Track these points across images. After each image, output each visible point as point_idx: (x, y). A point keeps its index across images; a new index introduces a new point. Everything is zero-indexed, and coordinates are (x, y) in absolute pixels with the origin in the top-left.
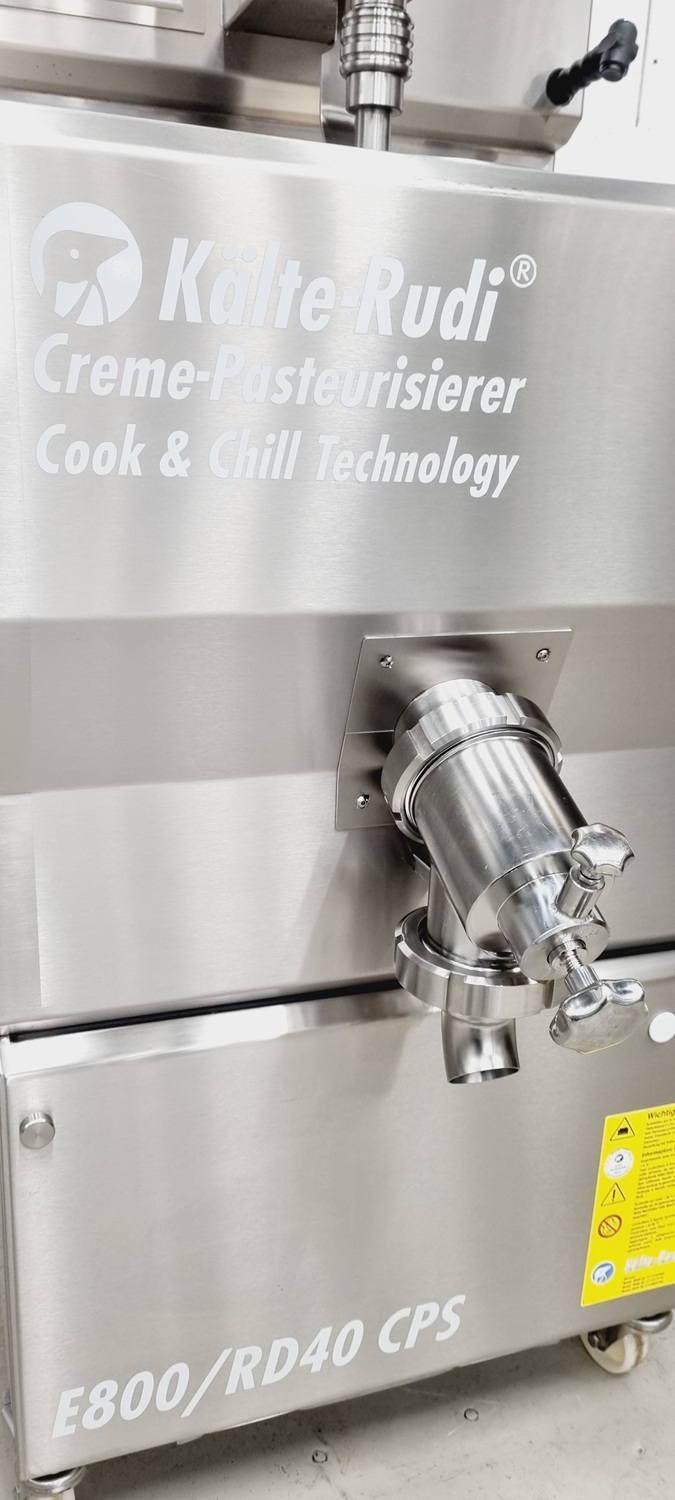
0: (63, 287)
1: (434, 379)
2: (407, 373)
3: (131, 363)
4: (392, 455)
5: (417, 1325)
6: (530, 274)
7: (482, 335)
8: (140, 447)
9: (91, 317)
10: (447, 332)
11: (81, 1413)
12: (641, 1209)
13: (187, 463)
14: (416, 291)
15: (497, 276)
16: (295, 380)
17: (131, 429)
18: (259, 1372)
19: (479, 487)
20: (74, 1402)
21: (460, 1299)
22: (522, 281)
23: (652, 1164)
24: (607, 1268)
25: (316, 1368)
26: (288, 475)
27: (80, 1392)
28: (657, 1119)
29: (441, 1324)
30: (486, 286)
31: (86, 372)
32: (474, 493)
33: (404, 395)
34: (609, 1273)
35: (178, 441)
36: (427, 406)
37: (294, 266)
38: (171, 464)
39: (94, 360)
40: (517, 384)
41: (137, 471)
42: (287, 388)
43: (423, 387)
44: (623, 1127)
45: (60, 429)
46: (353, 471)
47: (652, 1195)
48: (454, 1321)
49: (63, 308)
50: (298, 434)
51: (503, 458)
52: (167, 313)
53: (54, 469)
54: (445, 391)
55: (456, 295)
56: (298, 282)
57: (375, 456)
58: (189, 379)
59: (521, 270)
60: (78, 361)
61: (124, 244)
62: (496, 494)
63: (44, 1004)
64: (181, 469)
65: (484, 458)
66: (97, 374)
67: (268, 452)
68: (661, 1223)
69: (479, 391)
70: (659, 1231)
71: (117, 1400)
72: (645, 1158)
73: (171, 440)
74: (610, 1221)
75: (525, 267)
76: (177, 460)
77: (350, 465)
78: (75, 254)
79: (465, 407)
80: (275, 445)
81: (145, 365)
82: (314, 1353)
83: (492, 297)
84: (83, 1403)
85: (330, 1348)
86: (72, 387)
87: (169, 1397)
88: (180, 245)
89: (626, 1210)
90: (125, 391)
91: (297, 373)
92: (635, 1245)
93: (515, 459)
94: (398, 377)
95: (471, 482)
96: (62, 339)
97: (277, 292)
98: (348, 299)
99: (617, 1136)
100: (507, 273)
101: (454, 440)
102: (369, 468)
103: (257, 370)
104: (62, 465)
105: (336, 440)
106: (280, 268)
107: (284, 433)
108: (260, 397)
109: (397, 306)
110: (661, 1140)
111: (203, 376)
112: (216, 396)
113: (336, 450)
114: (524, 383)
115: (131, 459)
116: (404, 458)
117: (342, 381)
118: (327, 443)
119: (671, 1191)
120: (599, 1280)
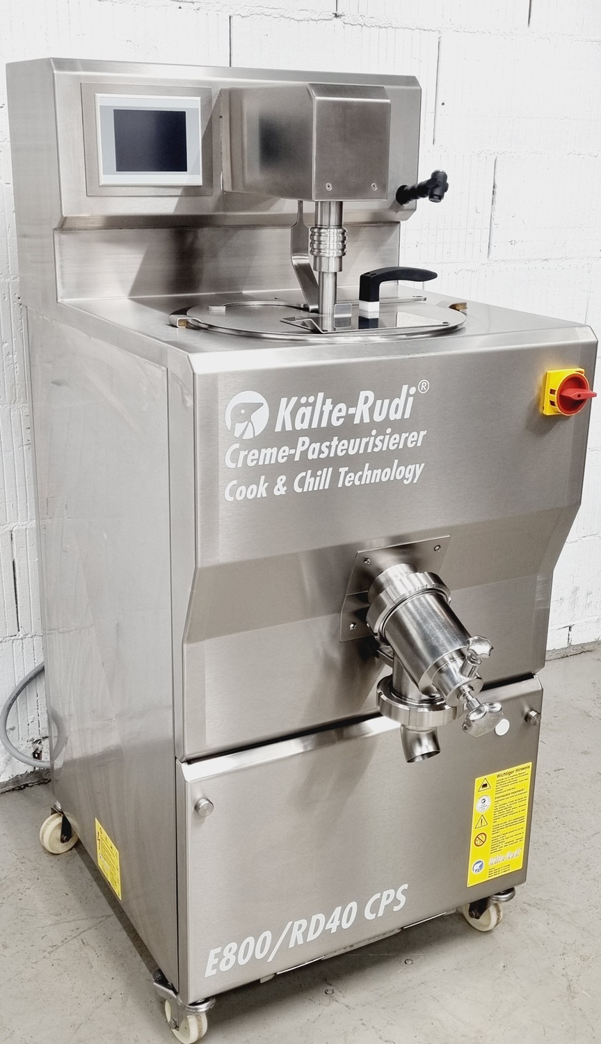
0: (238, 425)
1: (387, 437)
2: (376, 437)
3: (263, 451)
4: (370, 473)
5: (384, 903)
6: (426, 387)
7: (407, 416)
8: (266, 484)
9: (249, 435)
10: (392, 417)
11: (219, 962)
12: (497, 828)
13: (285, 488)
14: (379, 402)
15: (413, 391)
16: (329, 447)
17: (263, 478)
18: (305, 934)
19: (407, 479)
20: (216, 956)
21: (405, 886)
22: (423, 391)
23: (500, 803)
24: (481, 863)
25: (334, 931)
26: (326, 487)
27: (218, 950)
28: (502, 778)
29: (396, 902)
30: (408, 395)
31: (246, 457)
32: (406, 482)
33: (375, 445)
34: (481, 866)
35: (281, 480)
36: (384, 449)
37: (329, 401)
38: (279, 490)
39: (249, 452)
40: (423, 433)
41: (265, 495)
42: (326, 451)
43: (382, 441)
44: (484, 783)
45: (235, 482)
46: (353, 481)
47: (501, 821)
48: (402, 899)
49: (237, 434)
50: (331, 469)
51: (418, 465)
52: (278, 428)
53: (231, 499)
54: (392, 441)
55: (396, 401)
56: (331, 407)
57: (363, 473)
58: (286, 454)
59: (423, 386)
60: (243, 454)
61: (263, 404)
62: (415, 482)
63: (208, 743)
64: (283, 491)
65: (410, 467)
66: (250, 457)
67: (318, 479)
68: (507, 836)
69: (407, 438)
70: (506, 841)
71: (236, 954)
72: (497, 800)
73: (279, 479)
74: (480, 837)
76: (281, 487)
77: (352, 479)
78: (243, 412)
79: (401, 447)
80: (321, 476)
81: (269, 451)
82: (332, 922)
83: (411, 400)
84: (220, 956)
85: (340, 919)
86: (240, 465)
87: (262, 951)
88: (284, 401)
89: (488, 830)
90: (261, 463)
91: (330, 444)
92: (494, 849)
93: (423, 465)
94: (372, 438)
95: (404, 478)
96: (237, 446)
97: (322, 412)
98: (352, 411)
99: (481, 789)
100: (417, 389)
101: (396, 461)
102: (360, 479)
103: (313, 445)
104: (235, 497)
105: (346, 469)
106: (324, 403)
107: (325, 470)
108: (315, 456)
109: (371, 410)
110: (505, 789)
111: (292, 451)
112: (297, 458)
113: (346, 473)
114: (426, 432)
115: (262, 489)
116: (375, 472)
117: (349, 444)
118: (344, 471)
119: (511, 818)
120: (476, 871)
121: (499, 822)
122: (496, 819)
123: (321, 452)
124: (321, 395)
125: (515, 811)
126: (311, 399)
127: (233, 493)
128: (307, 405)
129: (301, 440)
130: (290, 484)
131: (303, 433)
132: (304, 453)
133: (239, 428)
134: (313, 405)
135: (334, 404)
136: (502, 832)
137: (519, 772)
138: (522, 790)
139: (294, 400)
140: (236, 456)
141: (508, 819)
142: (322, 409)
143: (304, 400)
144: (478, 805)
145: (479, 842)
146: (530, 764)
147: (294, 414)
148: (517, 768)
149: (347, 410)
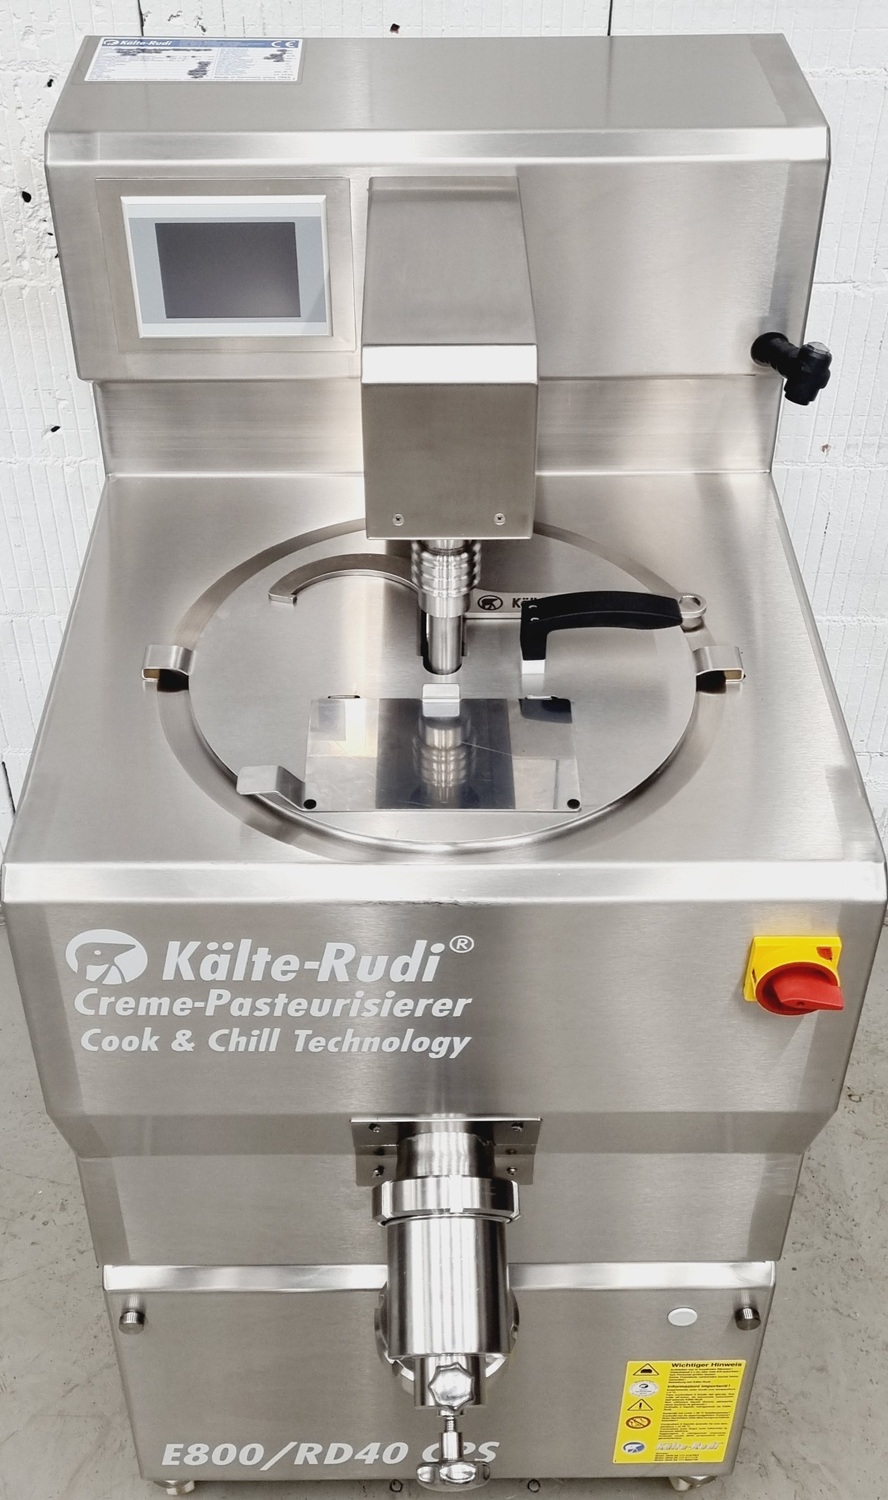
0: (90, 968)
1: (388, 1001)
2: (364, 999)
3: (144, 999)
4: (357, 1040)
6: (468, 945)
7: (427, 978)
8: (156, 1038)
10: (396, 978)
11: (183, 1456)
12: (669, 1417)
13: (193, 1044)
14: (366, 960)
15: (438, 948)
16: (272, 1006)
17: (148, 1029)
18: (321, 1456)
19: (436, 1053)
20: (177, 1450)
21: (495, 1444)
23: (678, 1392)
24: (638, 1445)
26: (272, 1048)
27: (181, 1446)
28: (683, 1368)
30: (428, 953)
31: (112, 1004)
32: (432, 1055)
33: (362, 1008)
34: (639, 1448)
35: (184, 1034)
36: (384, 1015)
37: (263, 951)
38: (180, 1045)
39: (117, 999)
40: (462, 1003)
41: (155, 1048)
42: (265, 1008)
43: (380, 1006)
44: (645, 1368)
45: (97, 1031)
46: (326, 1046)
47: (679, 1410)
48: (490, 1455)
49: (92, 978)
50: (277, 1031)
51: (457, 1039)
52: (168, 976)
53: (94, 1048)
54: (399, 1007)
55: (402, 959)
56: (268, 958)
57: (343, 1040)
58: (189, 1006)
59: (459, 944)
60: (106, 1000)
61: (134, 946)
62: (453, 1056)
64: (189, 1047)
65: (439, 1040)
66: (120, 1005)
67: (254, 1039)
68: (692, 1426)
69: (429, 1006)
70: (690, 1431)
71: (208, 1455)
72: (671, 1388)
73: (179, 1034)
74: (637, 1420)
75: (463, 942)
76: (185, 1043)
77: (322, 1044)
78: (98, 953)
79: (418, 1014)
80: (259, 1037)
81: (155, 1001)
83: (434, 959)
84: (185, 1452)
86: (103, 1012)
87: (249, 1459)
88: (174, 945)
89: (653, 1415)
90: (142, 1013)
91: (272, 1002)
92: (665, 1436)
93: (467, 1039)
94: (357, 1001)
95: (429, 1050)
96: (95, 991)
97: (250, 965)
98: (310, 965)
99: (639, 1373)
100: (447, 946)
101: (410, 1032)
102: (338, 1044)
103: (239, 1000)
104: (100, 1047)
105: (310, 1032)
106: (253, 952)
107: (267, 1031)
108: (246, 1012)
109: (351, 967)
110: (689, 1380)
111: (201, 1004)
112: (210, 1012)
113: (308, 1039)
114: (470, 1001)
115: (150, 1042)
116: (368, 1040)
117: (310, 1004)
118: (302, 1034)
119: (701, 1410)
120: (629, 1451)
121: (673, 1410)
122: (668, 1406)
123: (255, 1009)
124: (246, 944)
125: (708, 1404)
126: (228, 946)
127: (96, 1039)
128: (219, 951)
129: (214, 993)
130: (200, 1039)
131: (215, 984)
132: (223, 1009)
133: (94, 972)
134: (234, 954)
135: (275, 954)
136: (680, 1421)
137: (717, 1367)
138: (726, 1386)
139: (193, 945)
140: (93, 1002)
141: (694, 1410)
142: (250, 958)
143: (213, 946)
144: (632, 1389)
145: (634, 1424)
146: (743, 1362)
147: (196, 961)
148: (714, 1362)
149: (302, 964)
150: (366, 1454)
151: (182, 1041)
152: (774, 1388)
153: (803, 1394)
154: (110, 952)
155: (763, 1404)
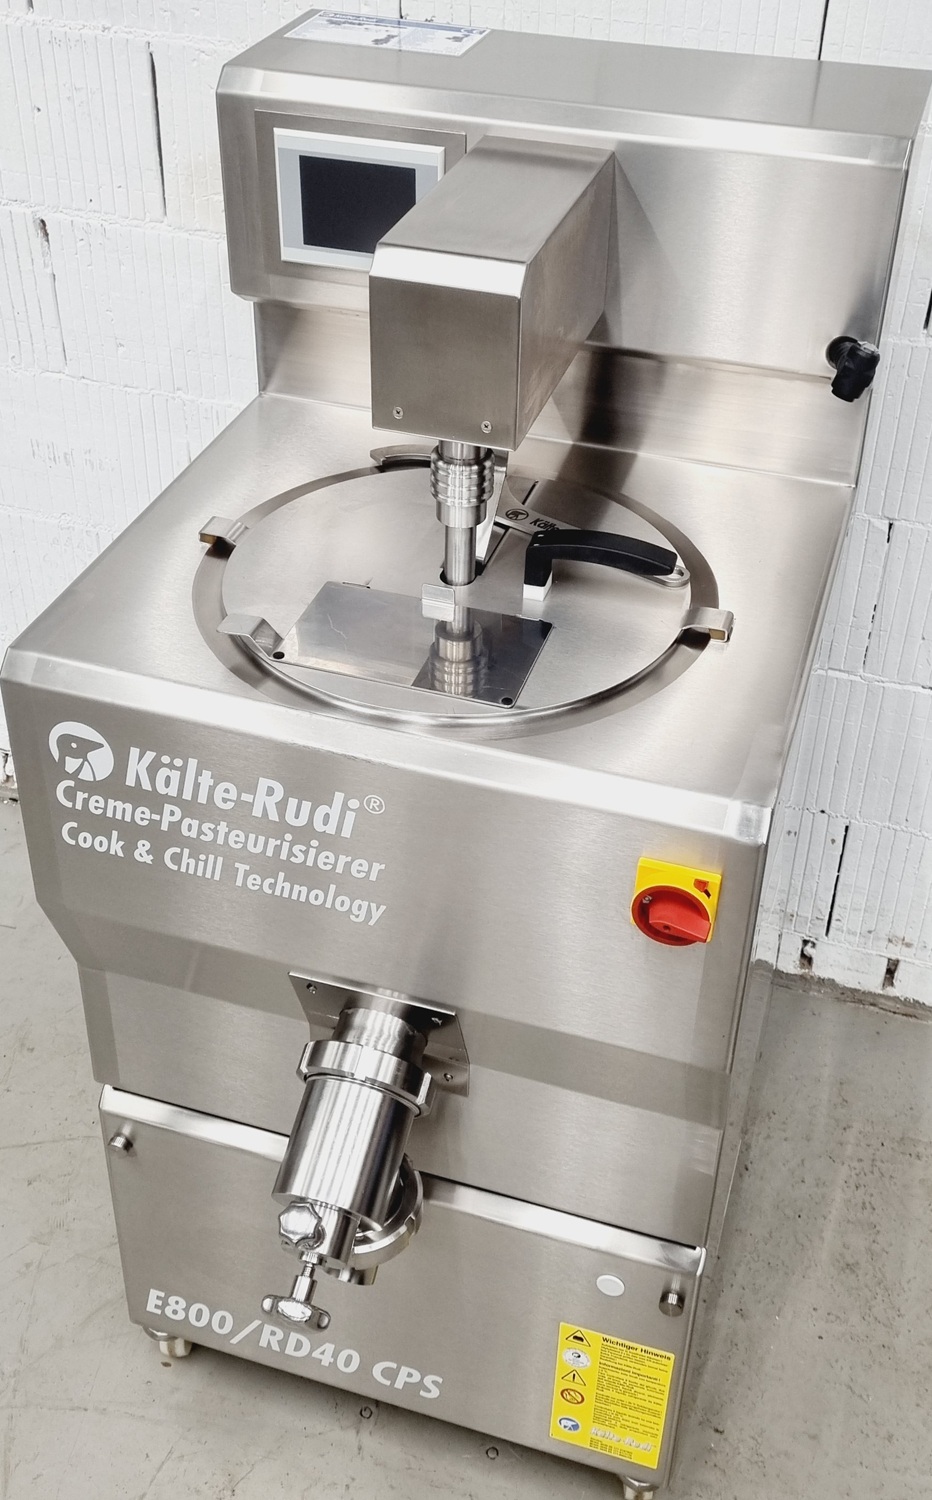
0: (68, 759)
1: (313, 850)
2: (292, 843)
3: (111, 802)
4: (287, 885)
5: (404, 1378)
6: (380, 806)
7: (346, 834)
8: (121, 843)
9: (86, 776)
10: (319, 828)
12: (603, 1399)
13: (151, 857)
14: (293, 802)
15: (354, 804)
16: (215, 832)
17: (115, 834)
19: (357, 916)
21: (439, 1377)
22: (374, 809)
23: (610, 1373)
24: (574, 1423)
26: (218, 878)
28: (610, 1345)
30: (345, 807)
31: (86, 801)
32: (352, 918)
33: (291, 854)
34: (574, 1427)
35: (144, 845)
36: (309, 864)
37: (207, 774)
38: (141, 856)
39: (90, 796)
40: (376, 867)
41: (121, 854)
42: (209, 833)
43: (306, 853)
44: (576, 1335)
45: (74, 825)
46: (261, 886)
47: (613, 1394)
49: (69, 770)
50: (220, 860)
51: (373, 906)
52: (130, 783)
53: (72, 842)
54: (322, 858)
55: (322, 810)
56: (211, 782)
57: (276, 882)
58: (147, 817)
59: (372, 804)
60: (81, 795)
61: (101, 746)
62: (372, 923)
64: (148, 859)
65: (358, 902)
66: (92, 803)
67: (201, 864)
68: (624, 1417)
69: (348, 863)
70: (623, 1422)
71: (186, 1310)
72: (604, 1366)
73: (140, 843)
74: (571, 1392)
75: (375, 802)
76: (144, 854)
77: (258, 883)
78: (74, 745)
79: (339, 871)
80: (206, 861)
81: (119, 804)
83: (350, 817)
84: (164, 1301)
86: (79, 807)
87: (220, 1327)
88: (134, 752)
90: (109, 815)
91: (215, 828)
92: (599, 1421)
93: (383, 908)
94: (286, 844)
95: (350, 912)
96: (71, 783)
97: (197, 786)
98: (246, 797)
99: (572, 1338)
100: (361, 803)
101: (333, 887)
102: (272, 888)
103: (188, 821)
104: (77, 842)
105: (247, 868)
106: (199, 773)
107: (211, 857)
108: (194, 834)
109: (282, 806)
110: (618, 1361)
111: (156, 817)
112: (164, 827)
113: (246, 875)
114: (383, 867)
115: (117, 848)
116: (297, 888)
117: (247, 838)
118: (242, 868)
119: (633, 1400)
120: (565, 1427)
121: (606, 1393)
122: (600, 1387)
123: (200, 832)
124: (193, 763)
125: (640, 1396)
126: (178, 762)
127: (73, 833)
128: (171, 766)
129: (168, 808)
130: (157, 851)
131: (168, 799)
132: (175, 826)
133: (71, 764)
134: (183, 770)
135: (218, 779)
136: (612, 1407)
137: (647, 1355)
138: (656, 1379)
139: (150, 756)
140: (70, 794)
141: (626, 1398)
142: (196, 779)
143: (166, 759)
144: (566, 1354)
145: (569, 1397)
146: (672, 1356)
147: (153, 769)
148: (644, 1348)
149: (239, 796)
150: (323, 1353)
151: (142, 852)
152: (759, 1440)
153: (786, 1454)
154: (85, 748)
155: (741, 1450)
